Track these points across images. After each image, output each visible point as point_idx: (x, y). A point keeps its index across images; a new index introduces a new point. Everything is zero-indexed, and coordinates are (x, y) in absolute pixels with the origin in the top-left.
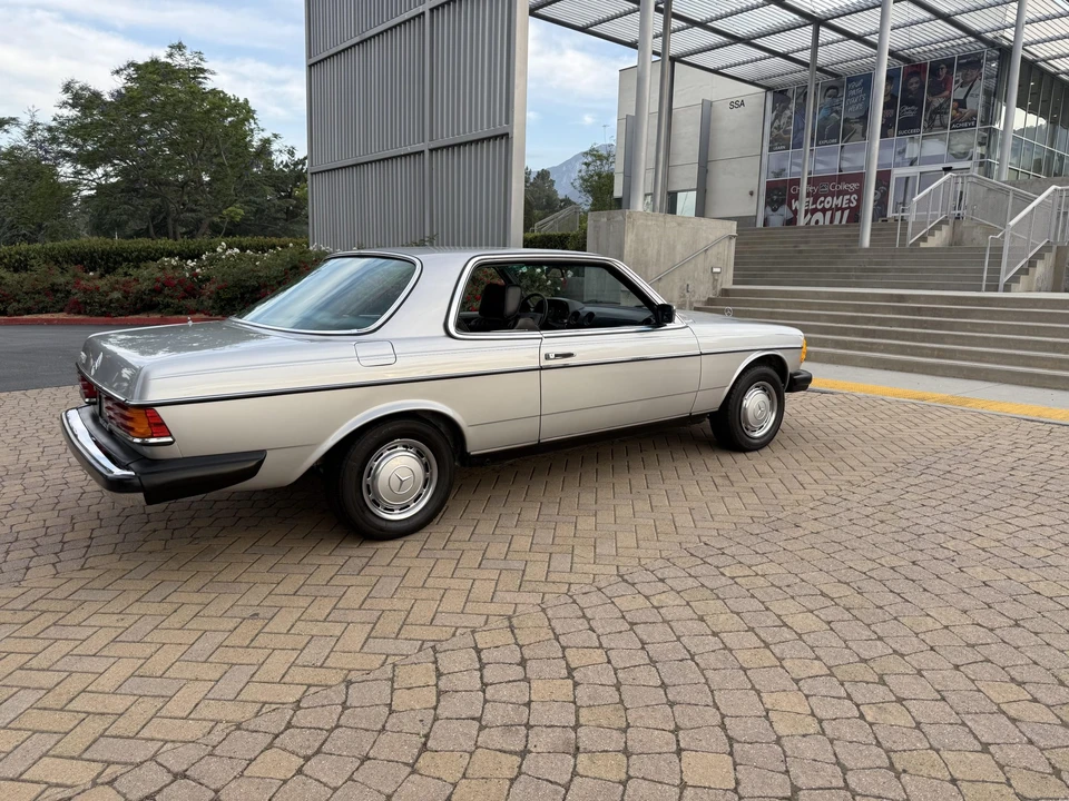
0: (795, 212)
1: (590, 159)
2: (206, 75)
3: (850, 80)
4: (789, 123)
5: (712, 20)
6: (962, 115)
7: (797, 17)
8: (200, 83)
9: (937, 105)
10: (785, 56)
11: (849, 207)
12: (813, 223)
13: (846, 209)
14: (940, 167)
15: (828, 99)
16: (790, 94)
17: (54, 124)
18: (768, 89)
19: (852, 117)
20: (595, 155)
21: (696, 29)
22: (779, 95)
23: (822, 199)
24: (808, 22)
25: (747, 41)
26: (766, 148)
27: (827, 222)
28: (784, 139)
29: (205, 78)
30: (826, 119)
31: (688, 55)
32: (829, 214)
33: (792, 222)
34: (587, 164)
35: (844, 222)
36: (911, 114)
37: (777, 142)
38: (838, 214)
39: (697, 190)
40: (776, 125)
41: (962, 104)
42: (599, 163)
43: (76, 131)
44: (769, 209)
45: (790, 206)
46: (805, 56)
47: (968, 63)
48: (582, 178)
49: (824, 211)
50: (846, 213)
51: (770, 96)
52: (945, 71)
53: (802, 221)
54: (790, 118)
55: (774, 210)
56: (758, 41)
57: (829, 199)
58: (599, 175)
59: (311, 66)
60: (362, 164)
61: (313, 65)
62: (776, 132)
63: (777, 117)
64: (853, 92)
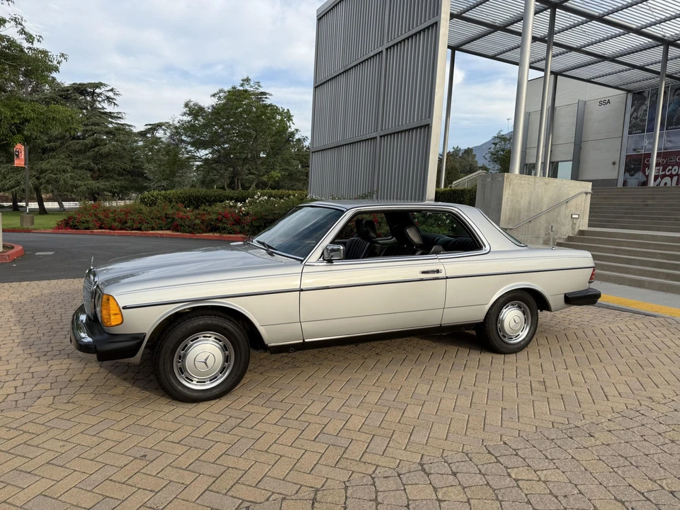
0: (647, 177)
1: (497, 141)
2: (267, 96)
4: (644, 115)
5: (585, 47)
7: (651, 40)
8: (263, 101)
10: (642, 68)
12: (662, 185)
15: (676, 97)
16: (646, 94)
17: (178, 125)
18: (628, 91)
20: (500, 138)
21: (573, 53)
22: (638, 96)
23: (670, 167)
24: (659, 43)
25: (612, 59)
27: (674, 184)
28: (640, 126)
29: (266, 98)
30: (674, 111)
31: (567, 71)
32: (675, 178)
33: (645, 184)
34: (495, 144)
37: (635, 128)
39: (573, 161)
40: (634, 116)
42: (503, 143)
43: (190, 128)
44: (627, 174)
45: (644, 172)
46: (657, 68)
48: (491, 152)
49: (671, 176)
51: (630, 96)
53: (652, 183)
54: (646, 110)
55: (631, 175)
56: (620, 59)
57: (676, 167)
58: (503, 150)
59: (316, 88)
60: (341, 146)
61: (317, 87)
62: (634, 121)
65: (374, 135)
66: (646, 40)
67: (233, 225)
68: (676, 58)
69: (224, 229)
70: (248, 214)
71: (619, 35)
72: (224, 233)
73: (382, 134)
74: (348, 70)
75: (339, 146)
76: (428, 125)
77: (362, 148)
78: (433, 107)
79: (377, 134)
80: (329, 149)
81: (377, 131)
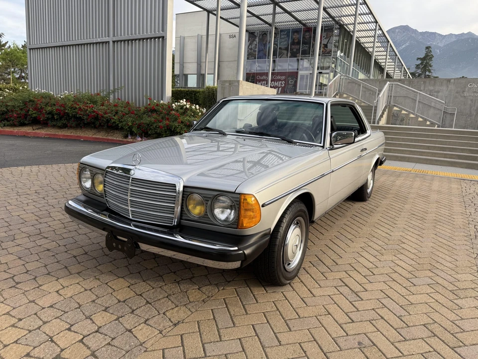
3: (282, 31)
4: (256, 47)
6: (326, 50)
10: (258, 17)
13: (280, 87)
16: (256, 34)
18: (247, 31)
19: (283, 47)
22: (251, 34)
28: (253, 54)
35: (279, 92)
36: (307, 48)
37: (251, 55)
38: (277, 89)
40: (250, 47)
41: (325, 46)
47: (328, 29)
50: (280, 89)
57: (273, 83)
60: (67, 46)
62: (250, 51)
63: (250, 44)
64: (283, 37)
65: (106, 39)
68: (279, 14)
73: (114, 39)
75: (65, 46)
76: (163, 37)
77: (93, 50)
78: (167, 23)
79: (110, 39)
80: (52, 47)
81: (108, 36)
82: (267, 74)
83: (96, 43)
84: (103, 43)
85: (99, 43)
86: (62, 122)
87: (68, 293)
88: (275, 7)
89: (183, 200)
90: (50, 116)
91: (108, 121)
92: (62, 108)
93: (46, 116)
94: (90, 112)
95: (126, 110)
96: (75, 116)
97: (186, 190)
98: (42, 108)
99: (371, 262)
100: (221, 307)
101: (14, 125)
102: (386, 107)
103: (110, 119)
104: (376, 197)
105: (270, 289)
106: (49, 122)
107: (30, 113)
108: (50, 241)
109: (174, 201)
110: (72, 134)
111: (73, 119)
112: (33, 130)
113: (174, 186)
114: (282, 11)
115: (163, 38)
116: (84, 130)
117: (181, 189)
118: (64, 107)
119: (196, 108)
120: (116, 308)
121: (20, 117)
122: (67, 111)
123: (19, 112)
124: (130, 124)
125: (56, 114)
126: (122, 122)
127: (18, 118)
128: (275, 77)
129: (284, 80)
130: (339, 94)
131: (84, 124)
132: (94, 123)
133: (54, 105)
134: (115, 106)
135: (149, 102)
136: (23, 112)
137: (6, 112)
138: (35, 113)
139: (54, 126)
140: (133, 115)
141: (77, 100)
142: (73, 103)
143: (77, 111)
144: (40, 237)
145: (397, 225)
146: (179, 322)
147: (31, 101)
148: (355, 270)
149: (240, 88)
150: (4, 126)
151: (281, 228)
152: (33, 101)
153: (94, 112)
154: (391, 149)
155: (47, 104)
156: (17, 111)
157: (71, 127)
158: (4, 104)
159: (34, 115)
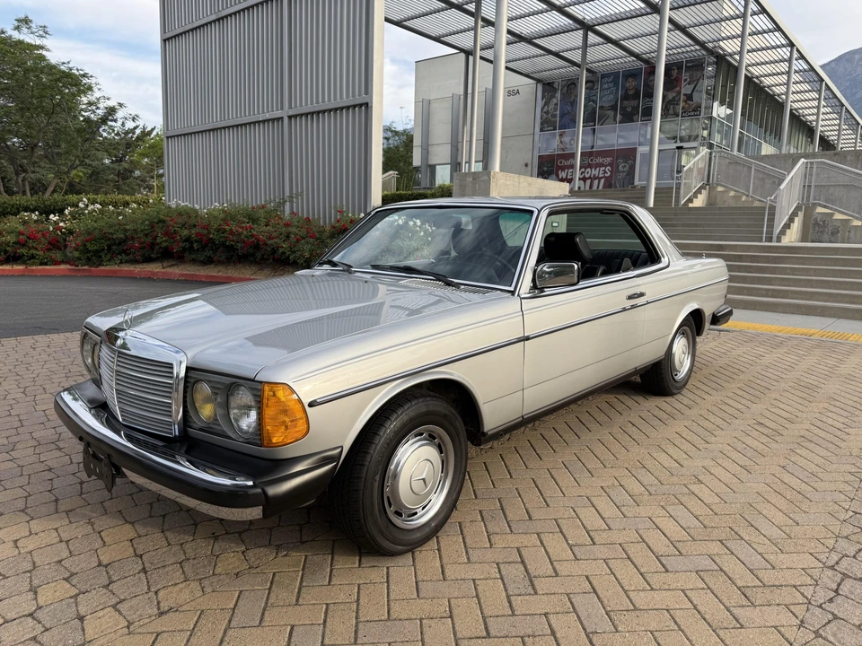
1: (391, 135)
3: (603, 76)
4: (556, 109)
6: (690, 106)
7: (570, 22)
9: (671, 98)
10: (557, 55)
11: (605, 177)
12: (576, 189)
13: (602, 178)
14: (674, 146)
16: (556, 85)
18: (538, 81)
19: (606, 105)
22: (548, 86)
23: (583, 170)
24: (579, 27)
25: (530, 41)
26: (538, 129)
27: (587, 188)
28: (551, 121)
32: (588, 182)
35: (601, 187)
37: (547, 124)
38: (596, 182)
39: (483, 161)
40: (545, 110)
41: (689, 97)
47: (693, 66)
49: (585, 179)
50: (603, 181)
51: (540, 87)
52: (676, 71)
54: (556, 104)
57: (589, 170)
59: (165, 41)
60: (220, 129)
61: (168, 39)
62: (545, 115)
63: (546, 104)
64: (606, 86)
65: (278, 114)
66: (566, 21)
67: (49, 250)
68: (594, 45)
69: (33, 257)
70: (71, 232)
71: (542, 12)
72: (33, 264)
73: (291, 113)
74: (222, 18)
75: (217, 129)
76: (367, 104)
77: (259, 132)
78: (372, 80)
79: (284, 113)
80: (198, 132)
81: (282, 109)
82: (573, 156)
83: (264, 121)
84: (273, 120)
85: (268, 121)
86: (206, 254)
87: (30, 544)
88: (587, 35)
89: (185, 392)
90: (187, 245)
91: (274, 251)
92: (205, 232)
93: (181, 244)
94: (246, 237)
95: (303, 232)
96: (223, 244)
97: (192, 374)
98: (175, 232)
99: (603, 519)
100: (260, 588)
101: (134, 262)
102: (798, 208)
103: (278, 247)
104: (703, 387)
105: (367, 561)
106: (187, 254)
107: (158, 241)
108: (63, 454)
109: (170, 393)
110: (220, 274)
111: (221, 249)
112: (164, 268)
113: (170, 366)
114: (602, 40)
115: (367, 106)
116: (239, 266)
117: (182, 374)
118: (207, 229)
119: (415, 223)
120: (88, 576)
121: (144, 248)
122: (211, 236)
123: (142, 240)
124: (307, 255)
125: (196, 241)
126: (294, 252)
127: (141, 248)
128: (592, 160)
129: (610, 164)
130: (708, 187)
131: (238, 256)
132: (253, 255)
133: (195, 226)
134: (287, 225)
135: (338, 217)
136: (149, 240)
137: (124, 241)
138: (165, 241)
139: (194, 261)
140: (311, 240)
141: (228, 216)
142: (222, 223)
143: (226, 235)
144: (53, 446)
145: (708, 446)
146: (171, 609)
147: (161, 221)
148: (561, 532)
149: (492, 185)
150: (121, 263)
151: (374, 446)
152: (164, 222)
153: (253, 236)
154: (788, 291)
155: (183, 226)
156: (140, 238)
157: (219, 263)
158: (122, 228)
159: (164, 244)
